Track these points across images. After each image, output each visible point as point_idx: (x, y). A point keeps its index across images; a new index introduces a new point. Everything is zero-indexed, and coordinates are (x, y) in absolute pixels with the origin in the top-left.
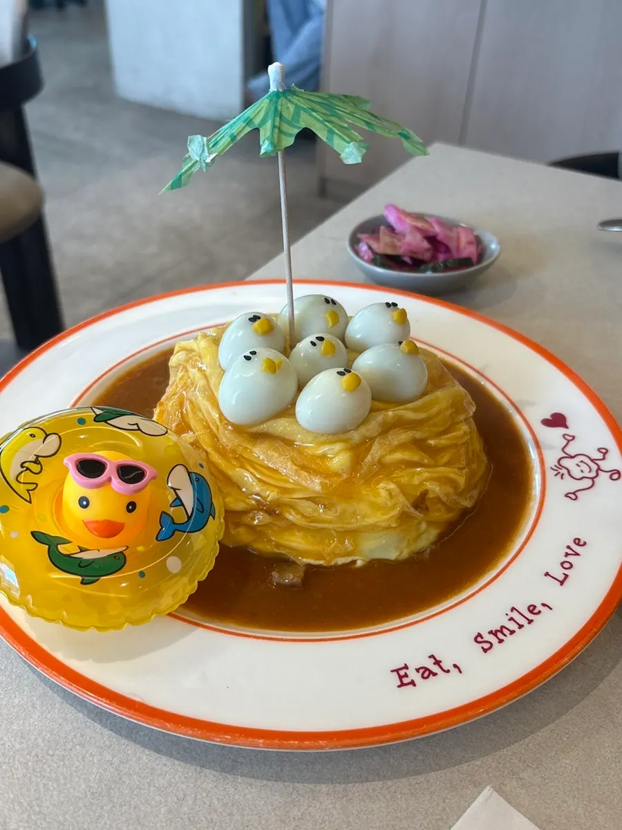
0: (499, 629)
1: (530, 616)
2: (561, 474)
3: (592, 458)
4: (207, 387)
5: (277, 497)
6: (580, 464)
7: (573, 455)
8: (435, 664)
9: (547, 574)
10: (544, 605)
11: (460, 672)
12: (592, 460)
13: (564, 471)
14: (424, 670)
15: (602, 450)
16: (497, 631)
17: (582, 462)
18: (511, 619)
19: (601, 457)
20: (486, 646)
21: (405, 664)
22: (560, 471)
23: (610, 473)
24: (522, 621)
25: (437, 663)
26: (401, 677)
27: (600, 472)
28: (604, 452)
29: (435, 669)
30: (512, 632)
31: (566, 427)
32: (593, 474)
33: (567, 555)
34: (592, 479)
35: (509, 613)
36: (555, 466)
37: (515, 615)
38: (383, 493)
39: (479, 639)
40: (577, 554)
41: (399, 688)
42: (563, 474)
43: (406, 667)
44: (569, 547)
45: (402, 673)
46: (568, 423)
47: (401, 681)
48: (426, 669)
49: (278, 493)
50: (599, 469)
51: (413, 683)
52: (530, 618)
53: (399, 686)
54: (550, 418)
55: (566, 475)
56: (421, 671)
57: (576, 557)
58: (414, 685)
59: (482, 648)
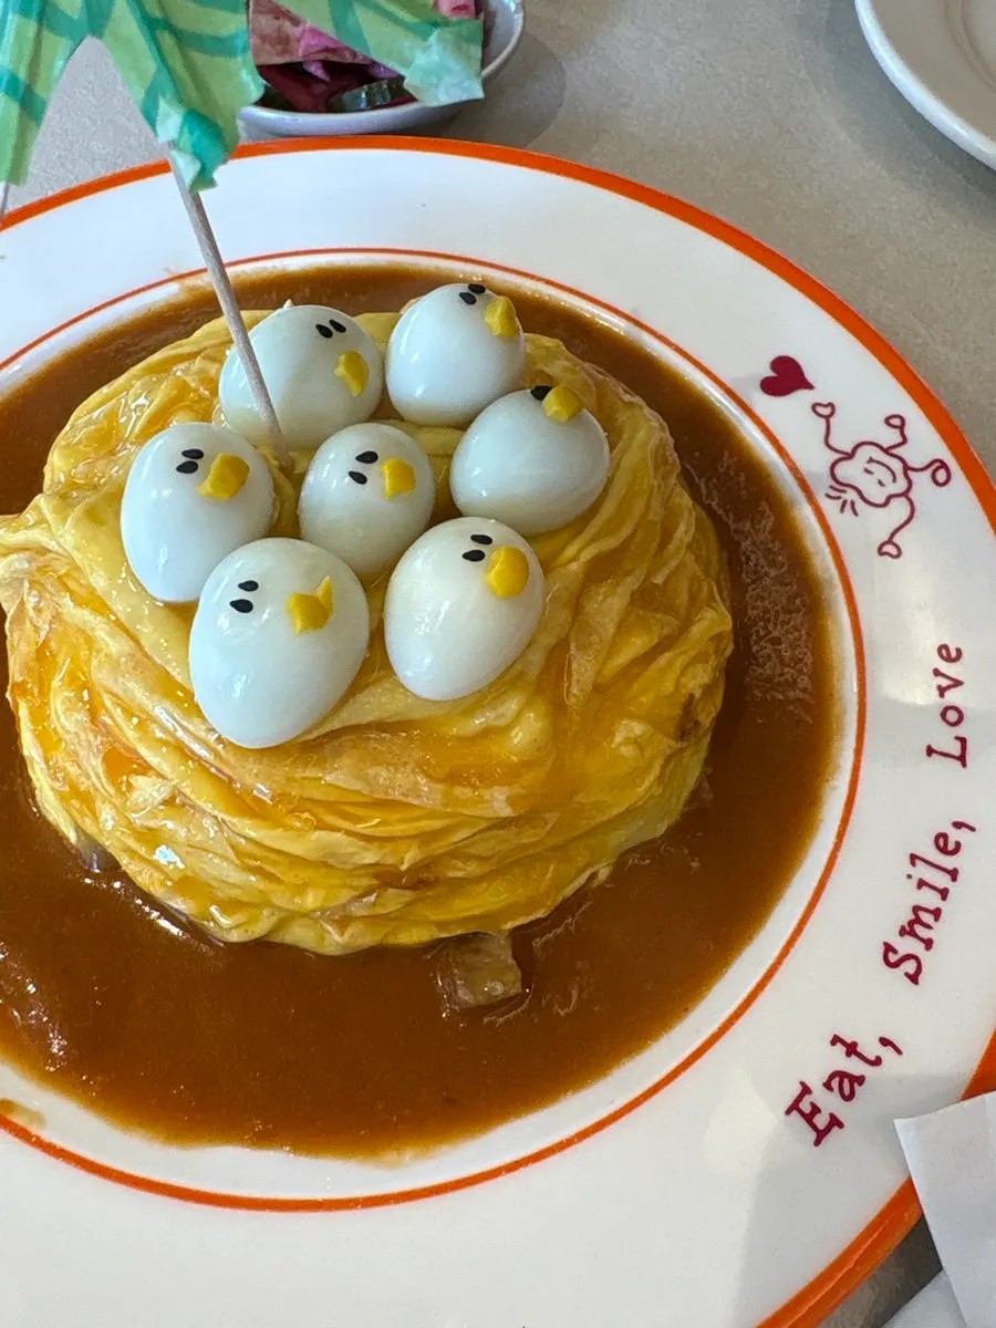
0: (913, 917)
1: (948, 862)
2: (849, 502)
3: (885, 446)
4: (139, 655)
5: (420, 857)
6: (872, 467)
7: (849, 450)
8: (848, 1054)
9: (930, 751)
10: (958, 825)
11: (899, 1052)
12: (886, 451)
13: (851, 495)
14: (837, 1079)
15: (892, 421)
16: (911, 923)
17: (871, 460)
18: (921, 884)
19: (900, 440)
20: (910, 967)
21: (802, 1084)
22: (844, 496)
23: (930, 470)
24: (942, 880)
25: (852, 1049)
26: (809, 1118)
27: (911, 474)
28: (897, 423)
29: (854, 1066)
30: (937, 913)
31: (810, 386)
32: (901, 485)
33: (942, 691)
34: (905, 494)
35: (910, 869)
36: (832, 487)
37: (922, 871)
38: (627, 751)
39: (893, 958)
40: (957, 683)
41: (820, 1146)
42: (853, 503)
43: (806, 1090)
44: (937, 673)
45: (805, 1106)
46: (809, 375)
47: (814, 1127)
48: (841, 1075)
49: (419, 848)
50: (907, 468)
51: (835, 1122)
52: (950, 868)
53: (817, 1143)
54: (770, 374)
55: (860, 505)
56: (835, 1084)
57: (959, 689)
58: (840, 1125)
59: (907, 974)
